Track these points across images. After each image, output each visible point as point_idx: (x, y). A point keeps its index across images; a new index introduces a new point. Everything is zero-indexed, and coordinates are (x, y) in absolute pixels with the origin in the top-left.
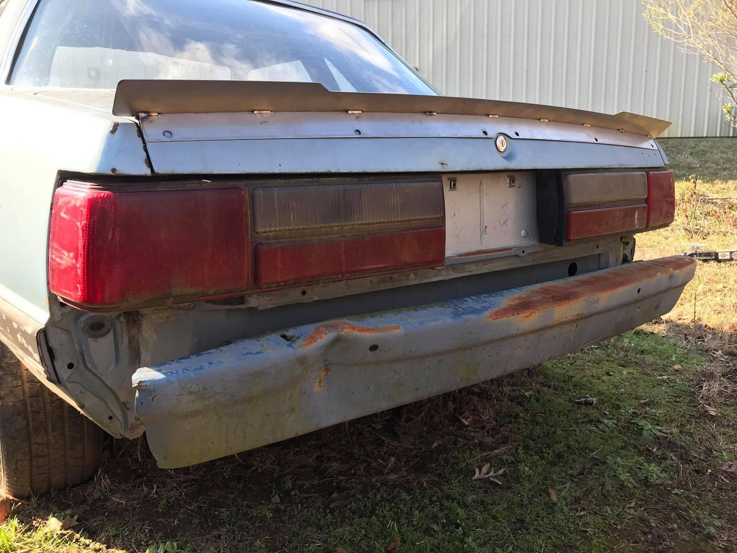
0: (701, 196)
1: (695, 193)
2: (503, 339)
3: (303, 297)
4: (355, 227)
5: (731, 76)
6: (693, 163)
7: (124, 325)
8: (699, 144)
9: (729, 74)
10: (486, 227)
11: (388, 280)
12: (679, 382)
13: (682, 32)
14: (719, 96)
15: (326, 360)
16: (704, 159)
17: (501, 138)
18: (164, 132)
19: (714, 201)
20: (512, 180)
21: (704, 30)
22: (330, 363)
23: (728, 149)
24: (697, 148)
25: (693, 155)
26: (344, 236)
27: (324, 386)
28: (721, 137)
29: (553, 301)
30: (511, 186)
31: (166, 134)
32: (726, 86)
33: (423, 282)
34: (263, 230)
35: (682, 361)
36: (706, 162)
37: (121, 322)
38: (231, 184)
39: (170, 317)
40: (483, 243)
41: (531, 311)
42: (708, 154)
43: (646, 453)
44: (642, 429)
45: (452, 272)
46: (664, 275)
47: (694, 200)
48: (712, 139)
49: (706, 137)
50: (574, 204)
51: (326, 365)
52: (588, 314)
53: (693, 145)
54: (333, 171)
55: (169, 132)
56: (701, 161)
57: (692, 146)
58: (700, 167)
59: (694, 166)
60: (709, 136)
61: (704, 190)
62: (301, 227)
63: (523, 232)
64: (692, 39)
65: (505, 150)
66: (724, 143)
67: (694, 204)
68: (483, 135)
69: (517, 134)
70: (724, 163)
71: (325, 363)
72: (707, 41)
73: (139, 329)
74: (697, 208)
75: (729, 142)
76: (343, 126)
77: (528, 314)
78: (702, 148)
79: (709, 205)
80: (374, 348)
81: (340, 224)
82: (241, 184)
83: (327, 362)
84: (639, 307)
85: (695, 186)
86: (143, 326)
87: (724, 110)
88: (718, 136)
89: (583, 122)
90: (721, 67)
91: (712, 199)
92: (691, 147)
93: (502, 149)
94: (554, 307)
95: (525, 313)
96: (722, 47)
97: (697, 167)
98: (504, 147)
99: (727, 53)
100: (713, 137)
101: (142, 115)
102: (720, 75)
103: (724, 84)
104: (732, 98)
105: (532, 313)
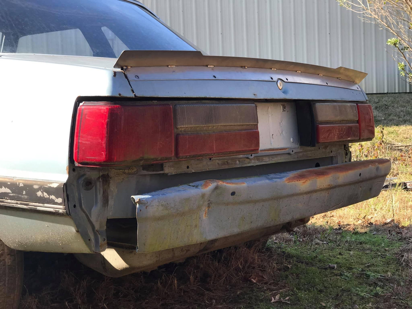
0: (388, 144)
1: (383, 141)
2: (293, 195)
3: (188, 170)
4: (219, 127)
5: (402, 41)
6: (379, 116)
7: (101, 183)
8: (381, 99)
9: (400, 39)
10: (273, 135)
11: (226, 163)
12: (389, 255)
13: (360, 5)
14: (394, 56)
15: (209, 200)
16: (387, 113)
17: (279, 81)
18: (135, 76)
19: (400, 148)
20: (284, 107)
21: (378, 4)
22: (211, 203)
23: (407, 103)
24: (380, 103)
25: (378, 109)
26: (214, 132)
27: (207, 216)
28: (399, 93)
29: (316, 175)
30: (284, 111)
31: (136, 77)
32: (399, 49)
33: (243, 166)
34: (180, 127)
35: (389, 246)
36: (390, 115)
37: (100, 182)
38: (165, 102)
39: (124, 179)
40: (272, 144)
41: (306, 179)
42: (390, 108)
43: (374, 285)
44: (370, 276)
45: (257, 161)
46: (373, 167)
47: (383, 148)
48: (392, 95)
49: (387, 93)
50: (320, 121)
51: (209, 204)
52: (334, 186)
53: (377, 100)
54: (208, 96)
55: (138, 76)
56: (386, 114)
57: (375, 100)
58: (385, 120)
59: (379, 119)
60: (390, 92)
61: (391, 140)
62: (196, 126)
63: (292, 139)
64: (369, 11)
65: (282, 88)
66: (403, 98)
67: (383, 151)
68: (271, 80)
69: (287, 79)
70: (404, 116)
71: (208, 202)
72: (381, 12)
73: (108, 185)
74: (386, 155)
75: (407, 97)
76: (207, 73)
77: (304, 181)
78: (385, 103)
79: (396, 151)
80: (233, 194)
81: (213, 125)
82: (170, 102)
83: (209, 202)
84: (361, 187)
85: (383, 136)
86: (111, 184)
87: (399, 67)
88: (397, 92)
89: (318, 73)
90: (393, 34)
91: (398, 147)
92: (375, 102)
93: (281, 88)
94: (317, 178)
95: (303, 180)
96: (392, 17)
97: (382, 120)
98: (281, 87)
99: (397, 23)
100: (393, 93)
101: (125, 67)
102: (393, 40)
103: (397, 47)
104: (404, 58)
105: (306, 181)
